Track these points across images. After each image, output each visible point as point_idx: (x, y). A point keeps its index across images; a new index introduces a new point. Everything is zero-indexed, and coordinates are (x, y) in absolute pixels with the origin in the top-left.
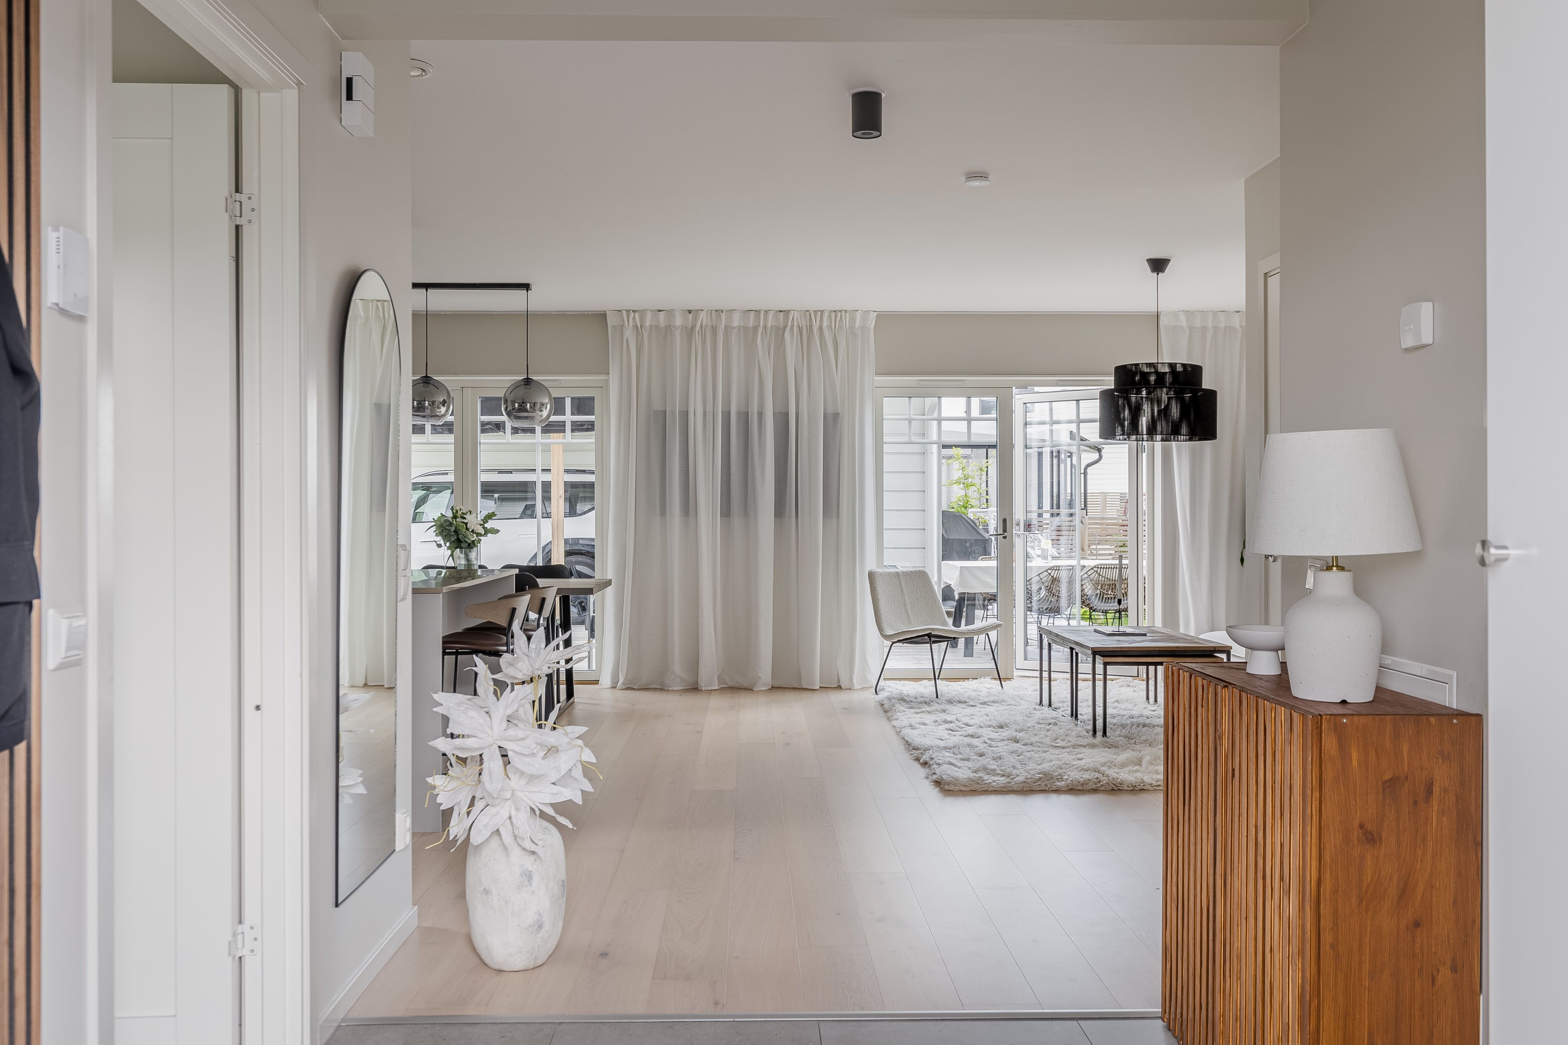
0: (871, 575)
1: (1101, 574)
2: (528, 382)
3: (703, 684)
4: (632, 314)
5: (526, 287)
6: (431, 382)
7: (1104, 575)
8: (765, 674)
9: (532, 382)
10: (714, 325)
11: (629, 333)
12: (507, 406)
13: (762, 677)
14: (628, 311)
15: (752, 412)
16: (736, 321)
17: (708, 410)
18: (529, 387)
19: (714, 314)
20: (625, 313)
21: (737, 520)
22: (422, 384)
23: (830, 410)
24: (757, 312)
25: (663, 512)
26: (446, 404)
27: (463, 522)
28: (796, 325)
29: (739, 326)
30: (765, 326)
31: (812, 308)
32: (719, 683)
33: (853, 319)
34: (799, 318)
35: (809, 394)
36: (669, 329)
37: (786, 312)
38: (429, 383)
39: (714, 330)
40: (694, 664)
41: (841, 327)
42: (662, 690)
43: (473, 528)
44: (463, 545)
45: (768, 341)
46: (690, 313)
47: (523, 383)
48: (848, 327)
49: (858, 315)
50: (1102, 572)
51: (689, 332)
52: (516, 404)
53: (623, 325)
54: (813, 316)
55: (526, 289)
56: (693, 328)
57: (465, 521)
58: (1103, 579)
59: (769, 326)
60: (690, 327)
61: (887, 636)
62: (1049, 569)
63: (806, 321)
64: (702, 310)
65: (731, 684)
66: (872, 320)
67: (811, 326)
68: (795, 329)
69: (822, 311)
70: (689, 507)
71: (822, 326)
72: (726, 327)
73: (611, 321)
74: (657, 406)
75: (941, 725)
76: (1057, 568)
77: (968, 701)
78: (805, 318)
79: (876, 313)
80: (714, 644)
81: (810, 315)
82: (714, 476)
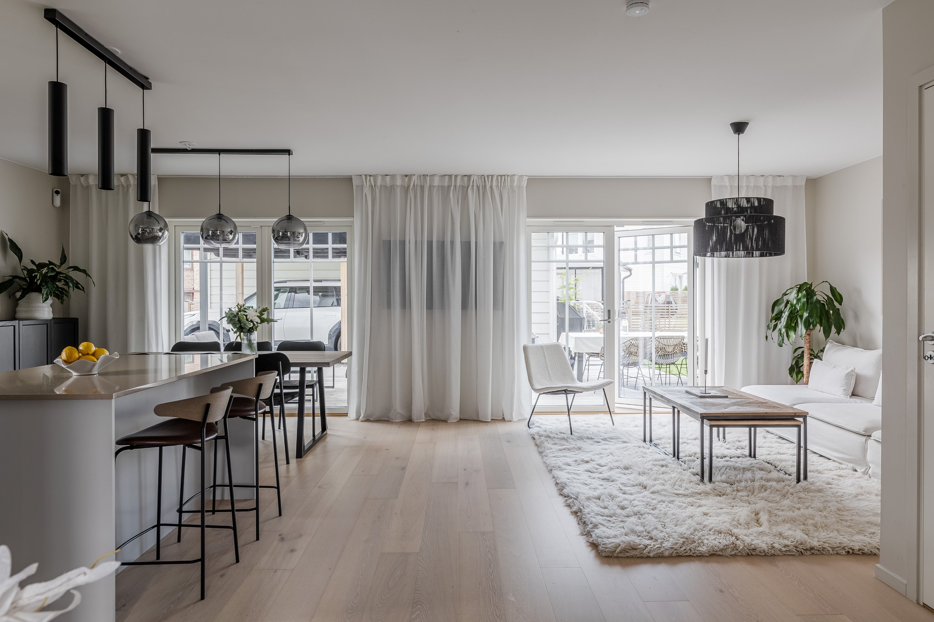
0: (525, 348)
1: (661, 342)
2: (289, 217)
3: (415, 418)
4: (368, 178)
5: (288, 152)
6: (223, 218)
7: (662, 343)
8: (455, 412)
9: (292, 218)
10: (422, 185)
11: (367, 190)
12: (274, 234)
13: (453, 414)
14: (366, 176)
15: (447, 241)
16: (436, 182)
17: (418, 240)
18: (291, 221)
19: (422, 178)
20: (364, 177)
21: (437, 312)
22: (216, 219)
23: (498, 240)
24: (450, 176)
25: (389, 306)
26: (233, 233)
27: (244, 315)
28: (475, 184)
29: (439, 186)
30: (455, 186)
31: (486, 173)
32: (426, 417)
33: (512, 181)
34: (477, 181)
35: (484, 228)
36: (392, 188)
37: (469, 176)
38: (221, 219)
39: (422, 188)
40: (409, 405)
41: (504, 186)
42: (389, 421)
43: (251, 318)
44: (244, 330)
45: (457, 195)
46: (406, 177)
47: (286, 218)
48: (509, 186)
49: (516, 178)
50: (662, 341)
51: (406, 190)
52: (280, 233)
53: (363, 185)
54: (486, 178)
55: (288, 153)
56: (408, 186)
57: (246, 314)
58: (662, 345)
59: (458, 185)
60: (406, 186)
61: (536, 389)
62: (630, 340)
63: (482, 182)
64: (415, 175)
65: (434, 417)
66: (525, 182)
67: (485, 186)
68: (475, 187)
69: (492, 176)
70: (405, 303)
71: (492, 186)
72: (430, 186)
73: (355, 182)
74: (385, 237)
75: (580, 464)
76: (636, 339)
77: (593, 437)
78: (481, 180)
79: (528, 177)
80: (422, 392)
81: (484, 178)
82: (422, 282)
